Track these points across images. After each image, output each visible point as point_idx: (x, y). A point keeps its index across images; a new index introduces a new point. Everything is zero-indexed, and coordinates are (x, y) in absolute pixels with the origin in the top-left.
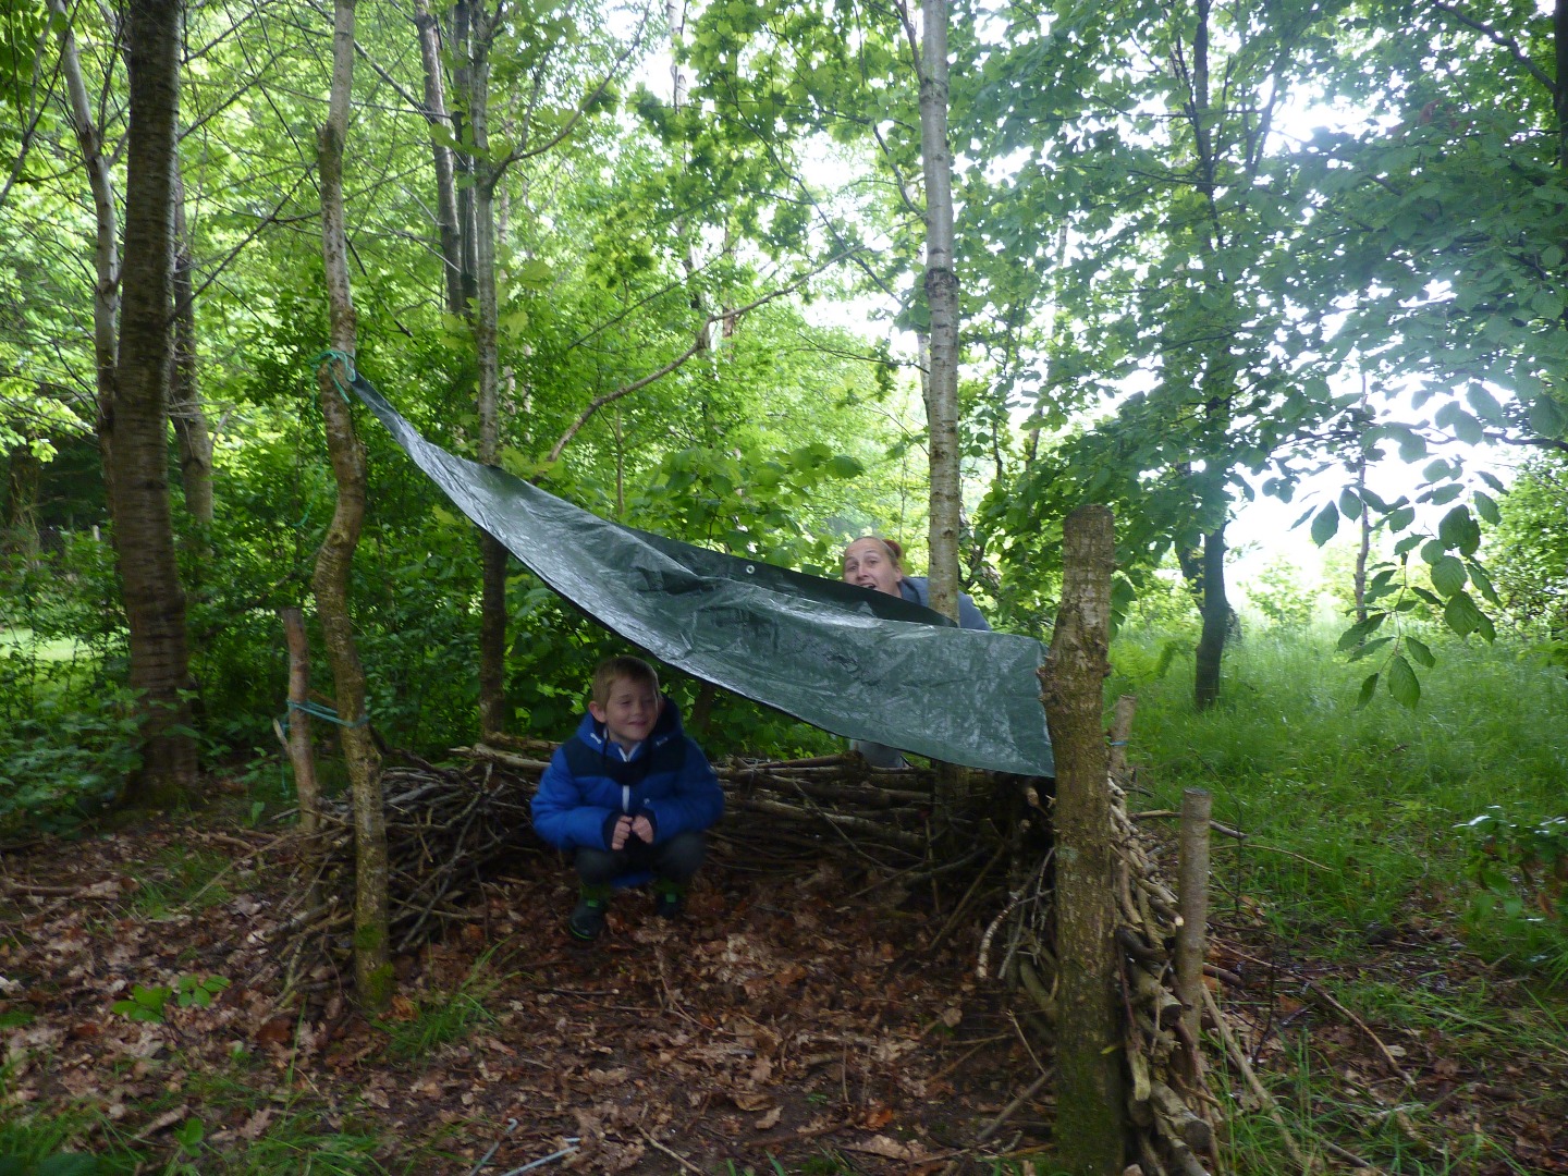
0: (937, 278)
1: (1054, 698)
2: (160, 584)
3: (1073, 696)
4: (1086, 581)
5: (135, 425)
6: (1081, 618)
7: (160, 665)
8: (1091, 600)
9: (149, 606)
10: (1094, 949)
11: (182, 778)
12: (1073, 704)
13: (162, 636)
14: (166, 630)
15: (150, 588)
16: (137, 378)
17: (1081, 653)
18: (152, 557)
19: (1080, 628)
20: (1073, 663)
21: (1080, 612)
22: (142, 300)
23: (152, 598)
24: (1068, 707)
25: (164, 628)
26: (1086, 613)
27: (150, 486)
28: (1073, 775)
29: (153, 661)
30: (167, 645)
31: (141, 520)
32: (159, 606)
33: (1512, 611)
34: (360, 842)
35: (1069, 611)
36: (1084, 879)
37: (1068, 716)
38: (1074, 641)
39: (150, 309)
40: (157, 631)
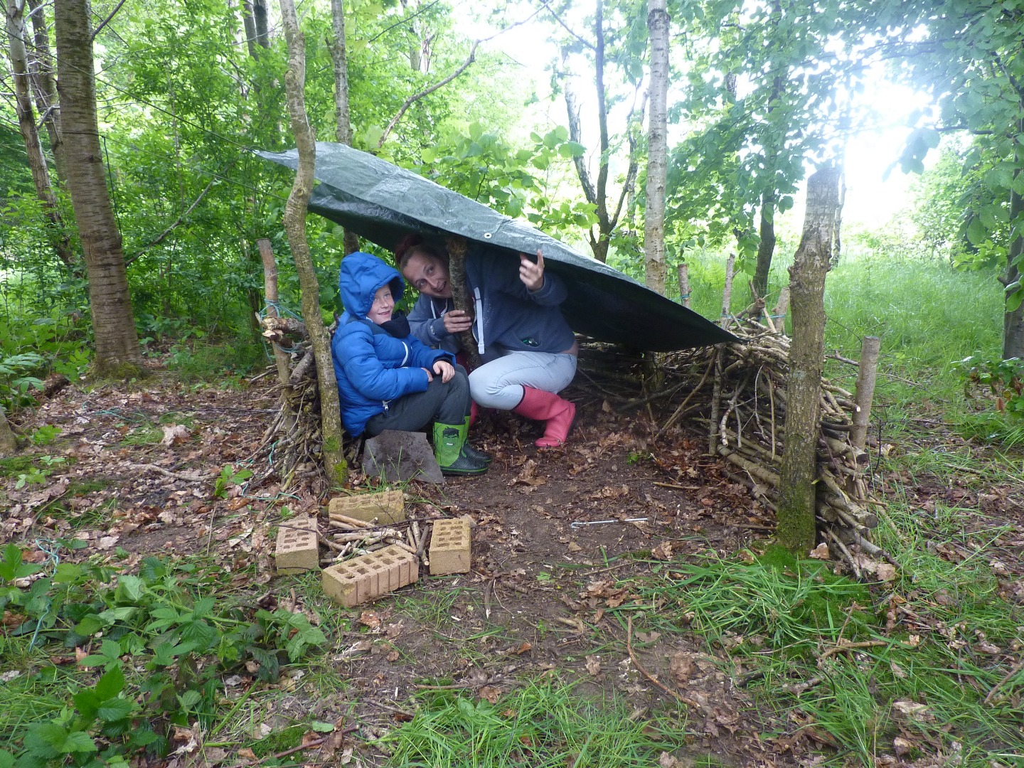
0: (657, 16)
1: (799, 285)
2: (104, 229)
3: (811, 283)
4: (824, 214)
5: (77, 116)
6: (819, 237)
7: (111, 284)
8: (826, 226)
9: (99, 244)
10: (810, 427)
11: (133, 359)
12: (811, 287)
13: (110, 265)
14: (111, 260)
15: (98, 231)
16: (75, 81)
17: (817, 258)
18: (98, 210)
19: (819, 242)
20: (813, 264)
21: (819, 233)
22: (72, 23)
23: (101, 239)
24: (807, 289)
25: (111, 259)
26: (823, 233)
27: (91, 160)
28: (806, 330)
29: (106, 281)
30: (114, 270)
31: (87, 184)
32: (106, 244)
33: (925, 242)
34: (323, 387)
35: (813, 232)
36: (808, 389)
37: (806, 295)
38: (814, 250)
39: (78, 30)
40: (105, 261)
